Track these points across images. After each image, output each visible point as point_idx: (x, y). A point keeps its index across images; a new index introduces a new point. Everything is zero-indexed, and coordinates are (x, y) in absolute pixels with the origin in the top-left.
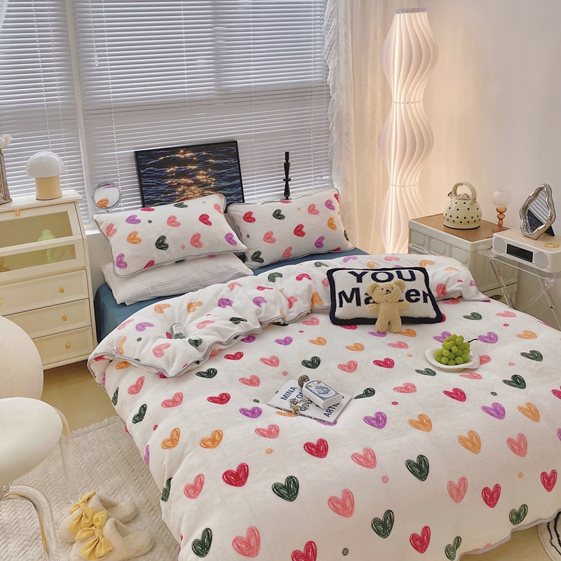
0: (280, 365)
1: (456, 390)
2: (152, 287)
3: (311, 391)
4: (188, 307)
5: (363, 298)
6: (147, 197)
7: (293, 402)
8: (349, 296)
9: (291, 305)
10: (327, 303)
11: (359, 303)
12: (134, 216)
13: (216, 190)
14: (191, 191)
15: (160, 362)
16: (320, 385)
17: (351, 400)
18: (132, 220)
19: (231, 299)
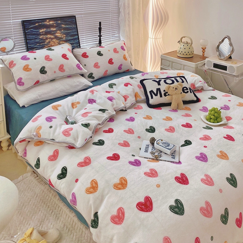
0: (135, 133)
2: (39, 96)
3: (161, 146)
4: (72, 105)
5: (163, 93)
6: (30, 46)
8: (156, 93)
9: (126, 100)
10: (143, 97)
11: (161, 96)
12: (25, 56)
13: (66, 41)
14: (53, 42)
17: (179, 148)
18: (25, 58)
19: (94, 99)
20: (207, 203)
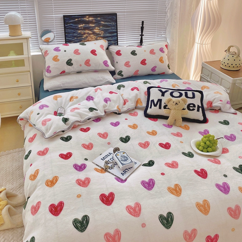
0: (107, 139)
1: (202, 170)
5: (163, 105)
6: (68, 38)
7: (107, 163)
8: (156, 103)
9: (125, 104)
10: (144, 105)
11: (160, 108)
12: (58, 48)
13: (104, 37)
15: (43, 128)
16: (124, 155)
17: (140, 165)
18: (57, 49)
19: (94, 97)
20: (118, 232)
